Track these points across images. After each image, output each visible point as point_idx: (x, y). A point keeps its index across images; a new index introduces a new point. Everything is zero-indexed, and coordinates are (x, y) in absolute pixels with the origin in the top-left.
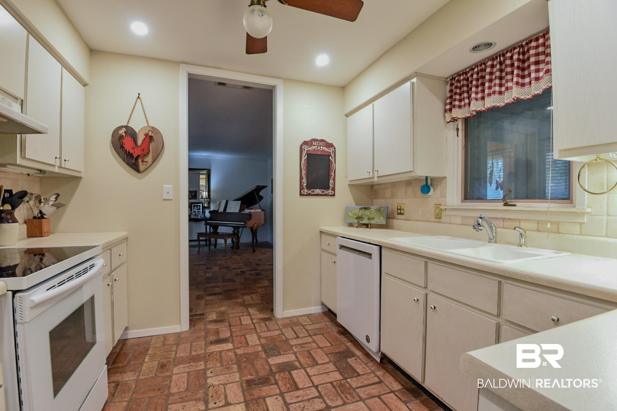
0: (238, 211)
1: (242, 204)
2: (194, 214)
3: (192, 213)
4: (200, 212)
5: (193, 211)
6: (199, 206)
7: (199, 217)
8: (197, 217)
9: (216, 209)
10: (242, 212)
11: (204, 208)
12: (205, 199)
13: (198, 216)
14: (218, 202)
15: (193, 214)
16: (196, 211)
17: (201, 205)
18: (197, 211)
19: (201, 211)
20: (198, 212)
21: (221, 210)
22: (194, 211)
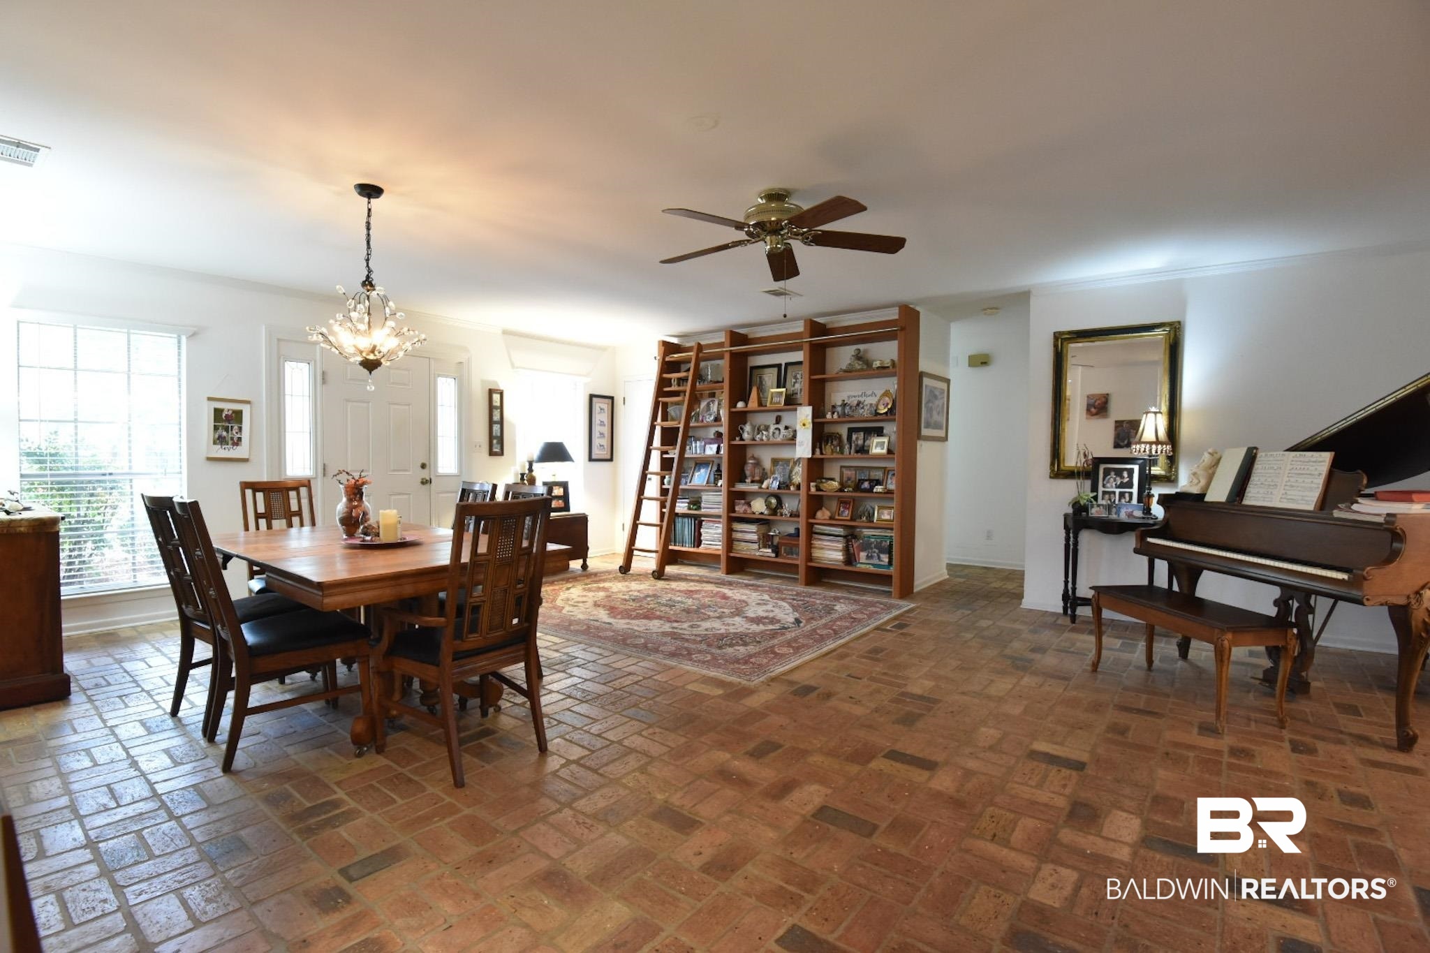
0: (1311, 507)
1: (1335, 465)
2: (1104, 502)
3: (1096, 498)
4: (1131, 494)
5: (1101, 489)
6: (1125, 474)
7: (1123, 517)
8: (1114, 516)
9: (1195, 490)
10: (1336, 514)
11: (1147, 480)
12: (1151, 443)
13: (1118, 513)
14: (1206, 458)
15: (1100, 501)
16: (1114, 493)
17: (1136, 468)
18: (1118, 491)
19: (1135, 490)
20: (1122, 495)
21: (1219, 493)
22: (1104, 493)
